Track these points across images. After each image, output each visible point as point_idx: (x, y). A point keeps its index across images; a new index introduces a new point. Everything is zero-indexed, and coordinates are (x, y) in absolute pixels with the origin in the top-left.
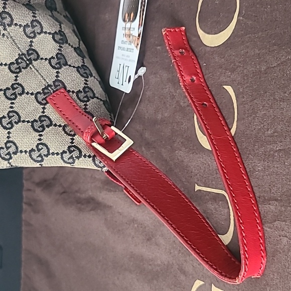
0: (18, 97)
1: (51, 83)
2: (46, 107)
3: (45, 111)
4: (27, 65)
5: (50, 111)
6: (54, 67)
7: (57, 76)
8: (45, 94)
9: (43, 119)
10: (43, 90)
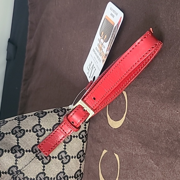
0: (46, 176)
1: (34, 155)
2: (52, 156)
3: (55, 156)
4: (21, 173)
5: (55, 153)
6: (23, 154)
7: (29, 151)
8: (42, 158)
9: (60, 157)
10: (40, 160)
